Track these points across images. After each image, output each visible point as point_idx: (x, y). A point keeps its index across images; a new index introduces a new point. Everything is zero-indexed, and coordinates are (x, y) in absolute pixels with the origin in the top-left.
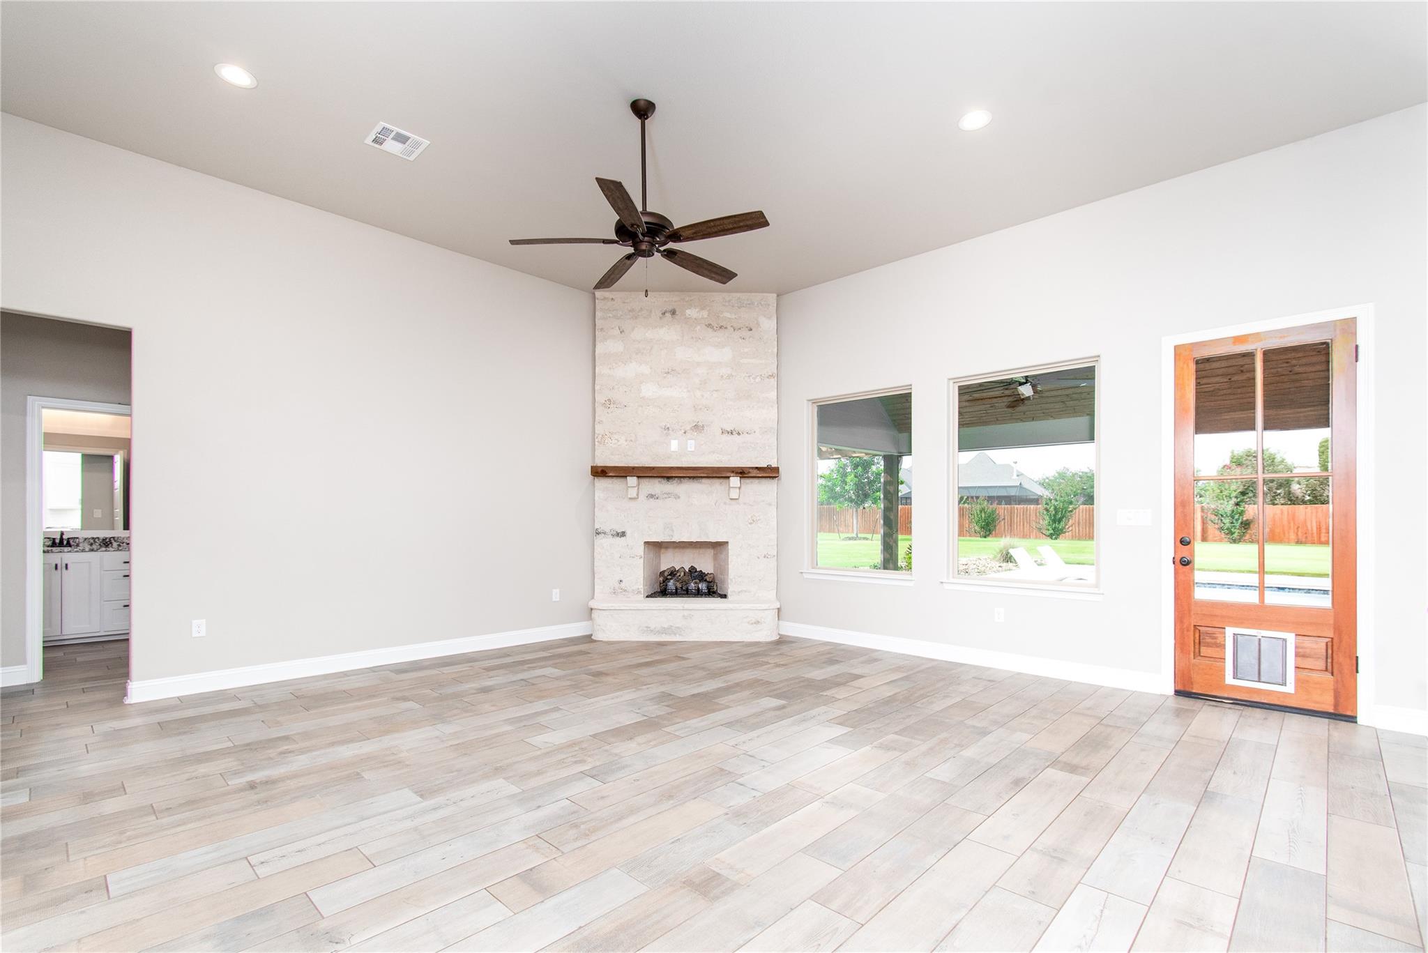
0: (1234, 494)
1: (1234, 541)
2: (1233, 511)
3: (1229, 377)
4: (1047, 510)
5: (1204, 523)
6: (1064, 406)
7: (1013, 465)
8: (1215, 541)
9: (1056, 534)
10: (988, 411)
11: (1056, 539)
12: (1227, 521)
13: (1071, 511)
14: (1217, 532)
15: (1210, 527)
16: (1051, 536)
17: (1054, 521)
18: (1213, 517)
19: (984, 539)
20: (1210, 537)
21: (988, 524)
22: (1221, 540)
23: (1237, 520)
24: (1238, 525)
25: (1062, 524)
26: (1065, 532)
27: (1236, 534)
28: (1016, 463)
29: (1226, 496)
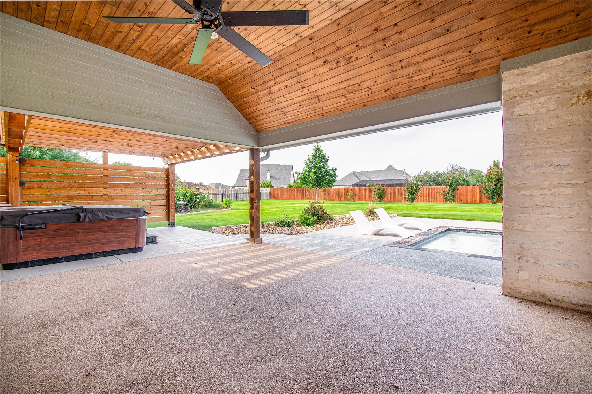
0: (494, 180)
1: (494, 203)
2: (493, 188)
3: (469, 49)
4: (408, 189)
5: (480, 194)
6: (345, 99)
7: (404, 170)
8: (486, 202)
9: (412, 200)
10: (300, 110)
11: (412, 202)
12: (490, 193)
13: (419, 189)
14: (486, 199)
15: (483, 196)
16: (409, 201)
17: (411, 194)
18: (484, 191)
19: (379, 203)
20: (483, 200)
21: (381, 196)
22: (488, 202)
23: (495, 193)
24: (495, 195)
25: (415, 195)
26: (416, 199)
27: (495, 199)
28: (404, 169)
29: (490, 181)
